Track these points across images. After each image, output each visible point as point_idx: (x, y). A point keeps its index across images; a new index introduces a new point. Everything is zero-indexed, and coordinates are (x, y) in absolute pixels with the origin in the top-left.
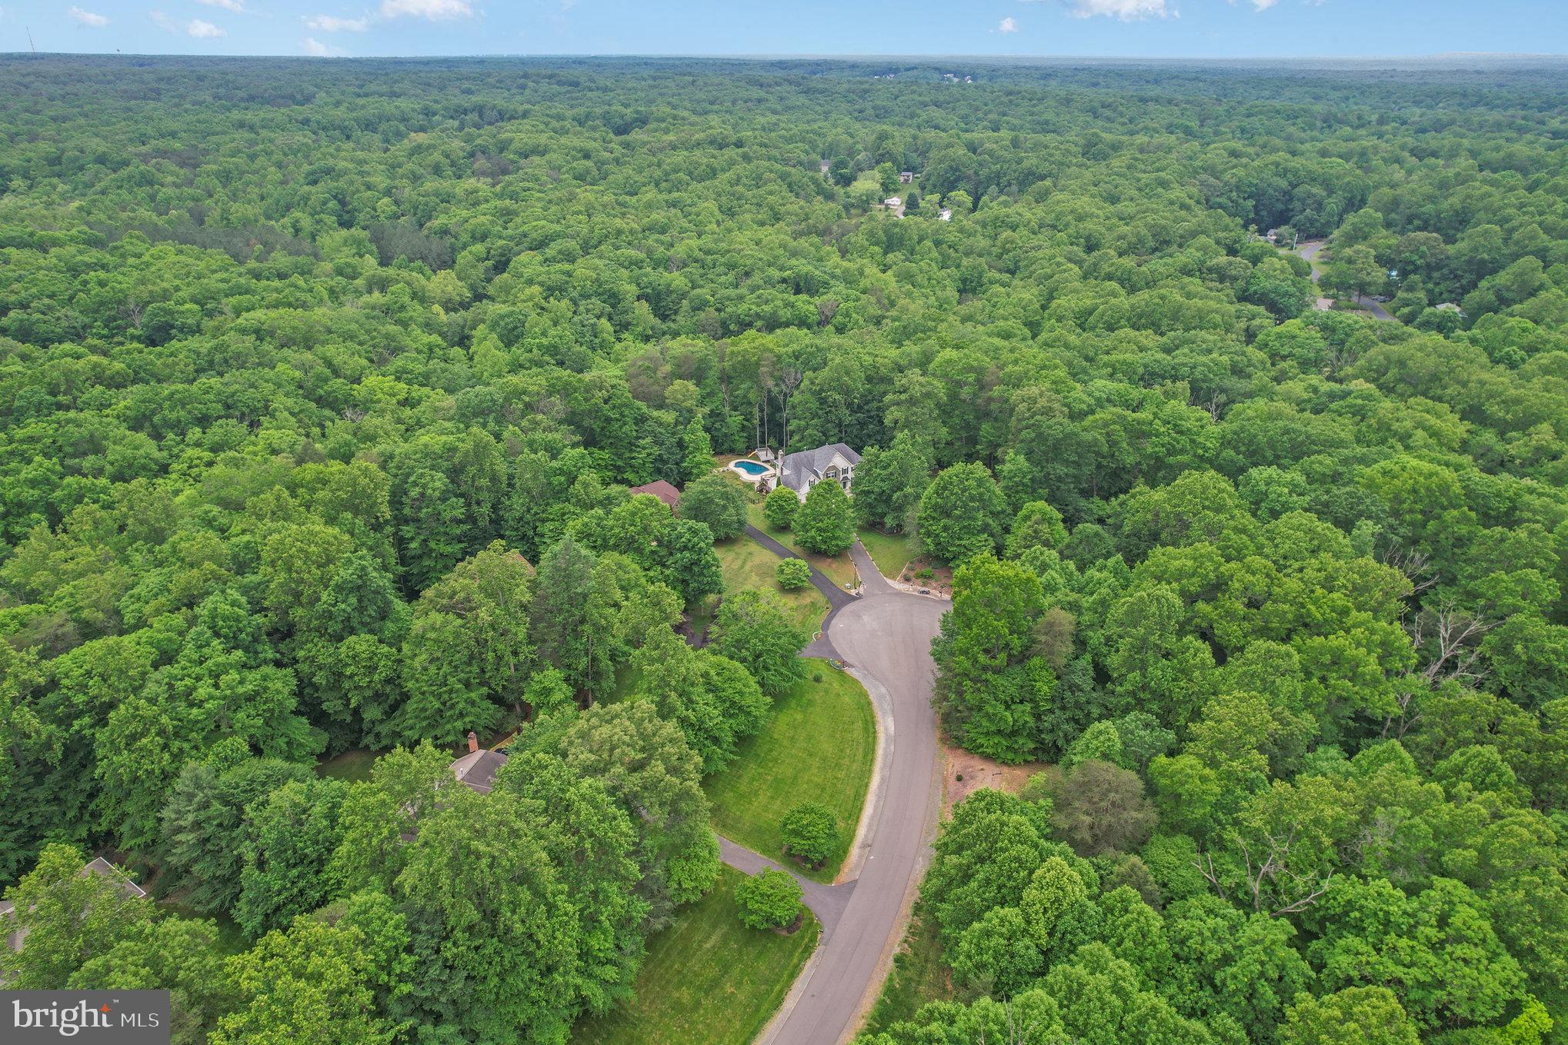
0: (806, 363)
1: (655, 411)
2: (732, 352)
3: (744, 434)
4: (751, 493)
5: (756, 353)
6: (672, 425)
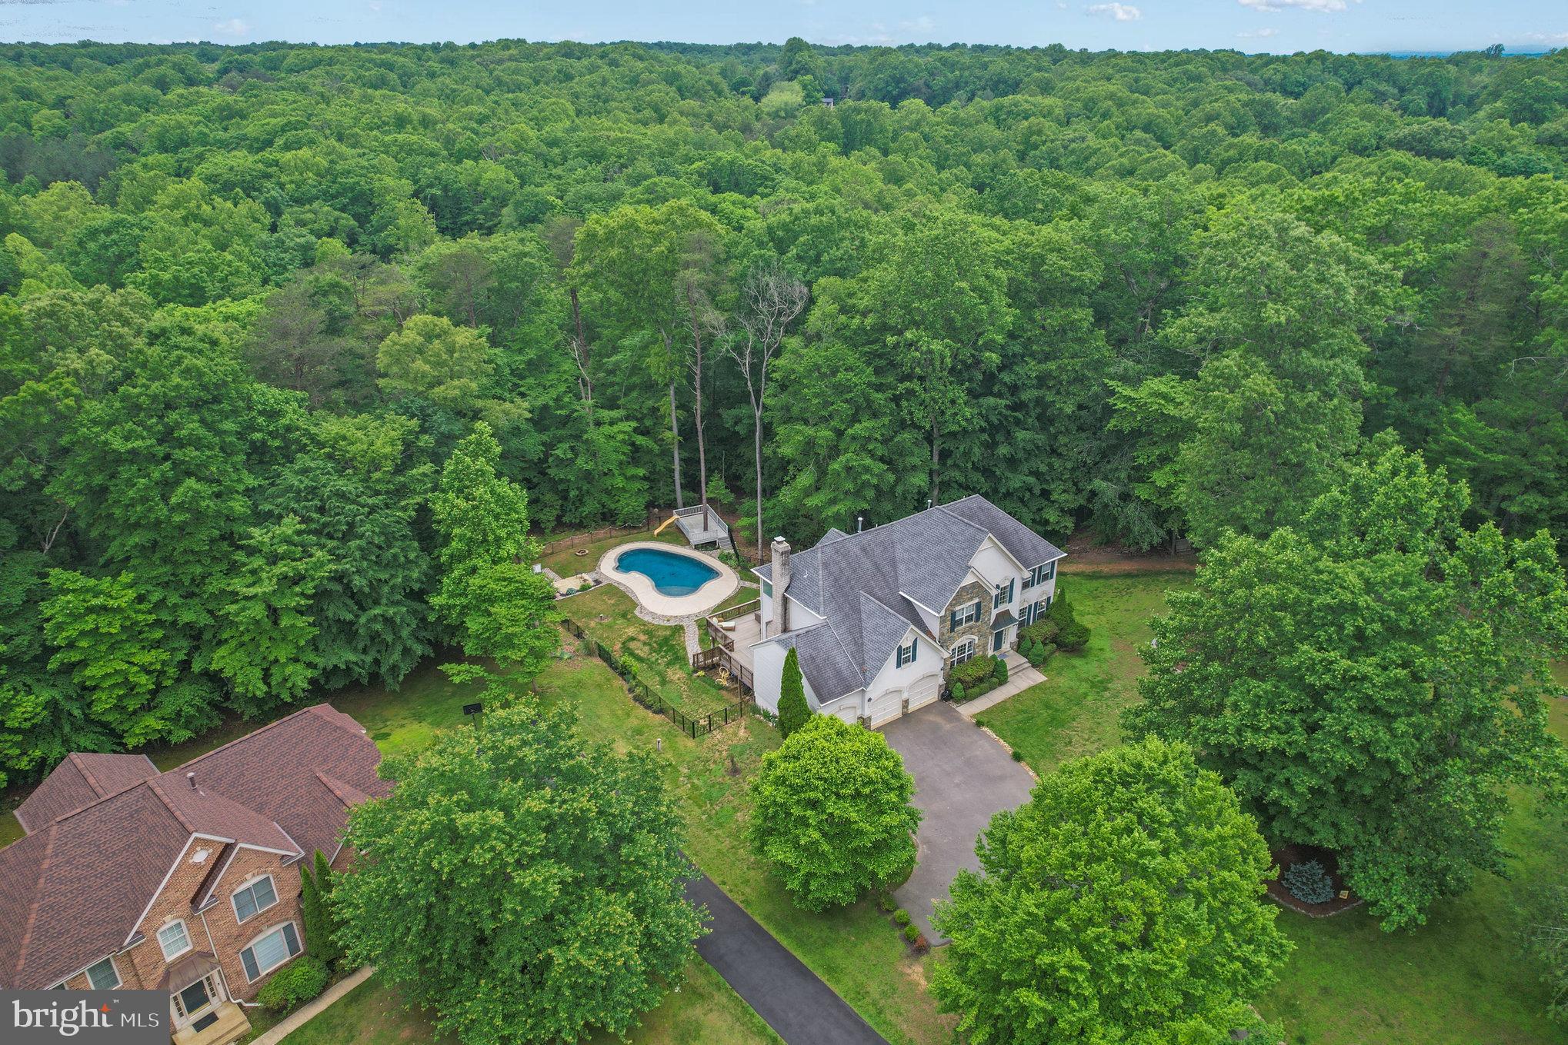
0: (812, 260)
1: (333, 418)
2: (591, 236)
3: (641, 472)
4: (676, 674)
5: (661, 233)
6: (388, 466)
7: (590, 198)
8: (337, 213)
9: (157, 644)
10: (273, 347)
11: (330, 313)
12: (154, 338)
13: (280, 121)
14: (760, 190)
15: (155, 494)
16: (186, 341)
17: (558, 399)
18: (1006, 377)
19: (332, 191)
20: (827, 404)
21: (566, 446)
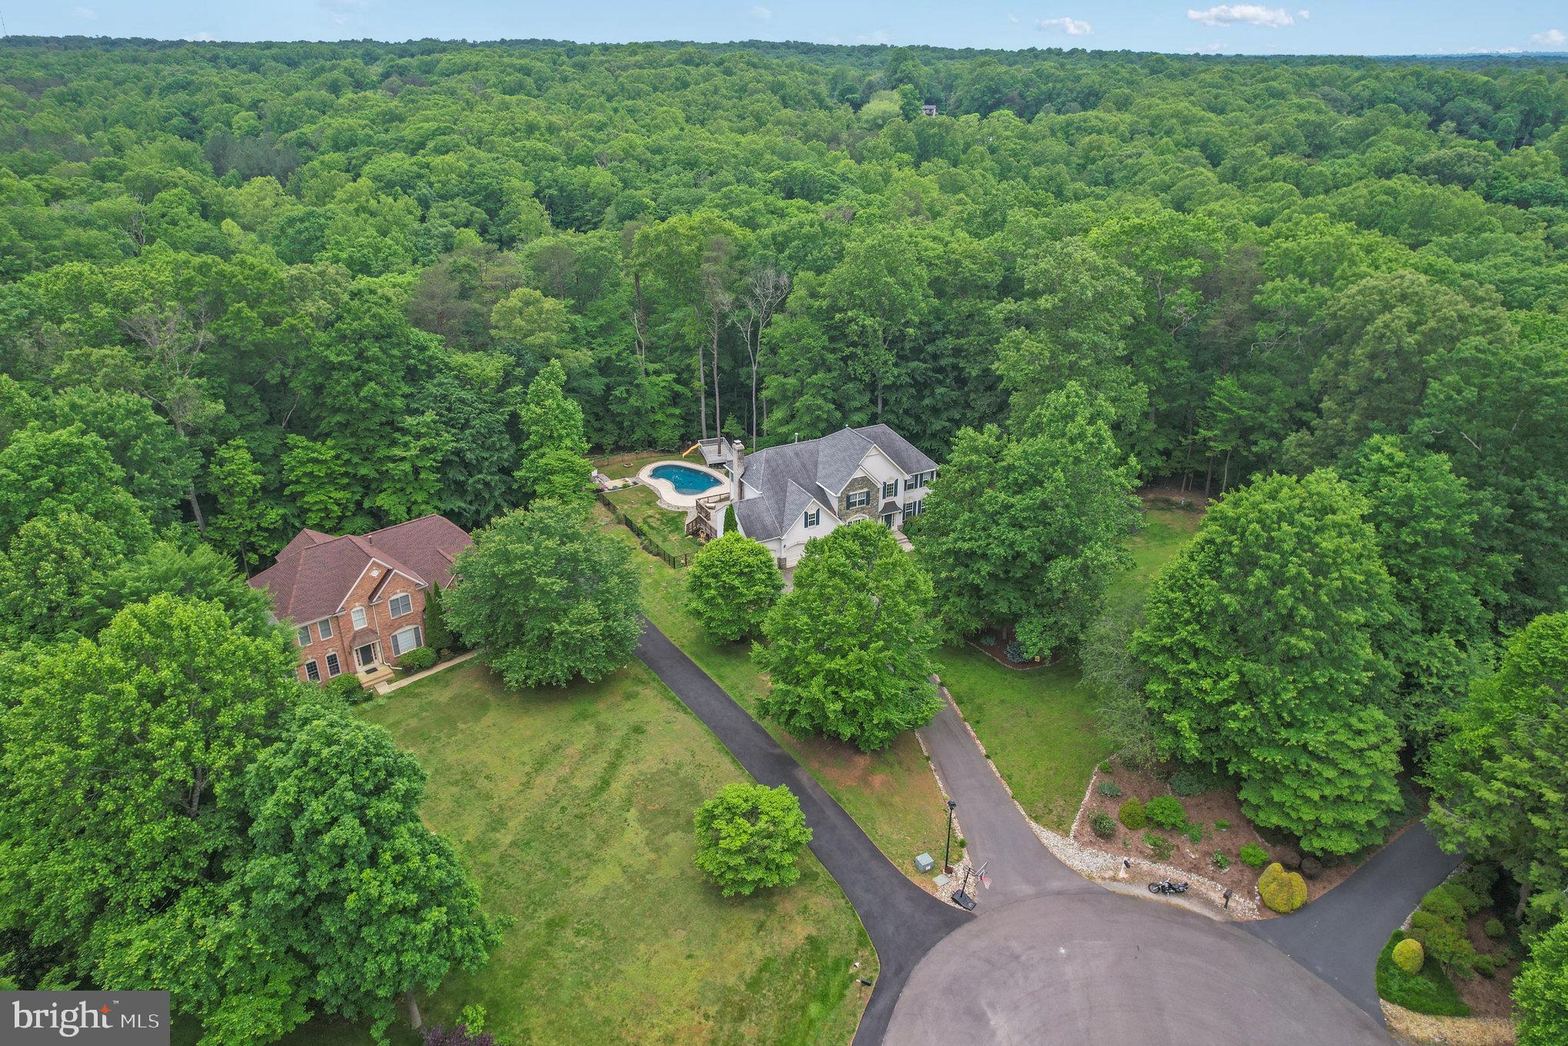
0: (800, 257)
1: (460, 354)
2: (646, 237)
3: (677, 411)
4: (674, 537)
5: (694, 237)
6: (493, 384)
7: (678, 201)
8: (473, 208)
9: (344, 488)
10: (424, 305)
11: (462, 285)
12: (354, 295)
13: (433, 125)
14: (826, 197)
15: (351, 389)
16: (373, 298)
17: (619, 354)
18: (930, 348)
19: (470, 190)
20: (794, 360)
21: (623, 388)
